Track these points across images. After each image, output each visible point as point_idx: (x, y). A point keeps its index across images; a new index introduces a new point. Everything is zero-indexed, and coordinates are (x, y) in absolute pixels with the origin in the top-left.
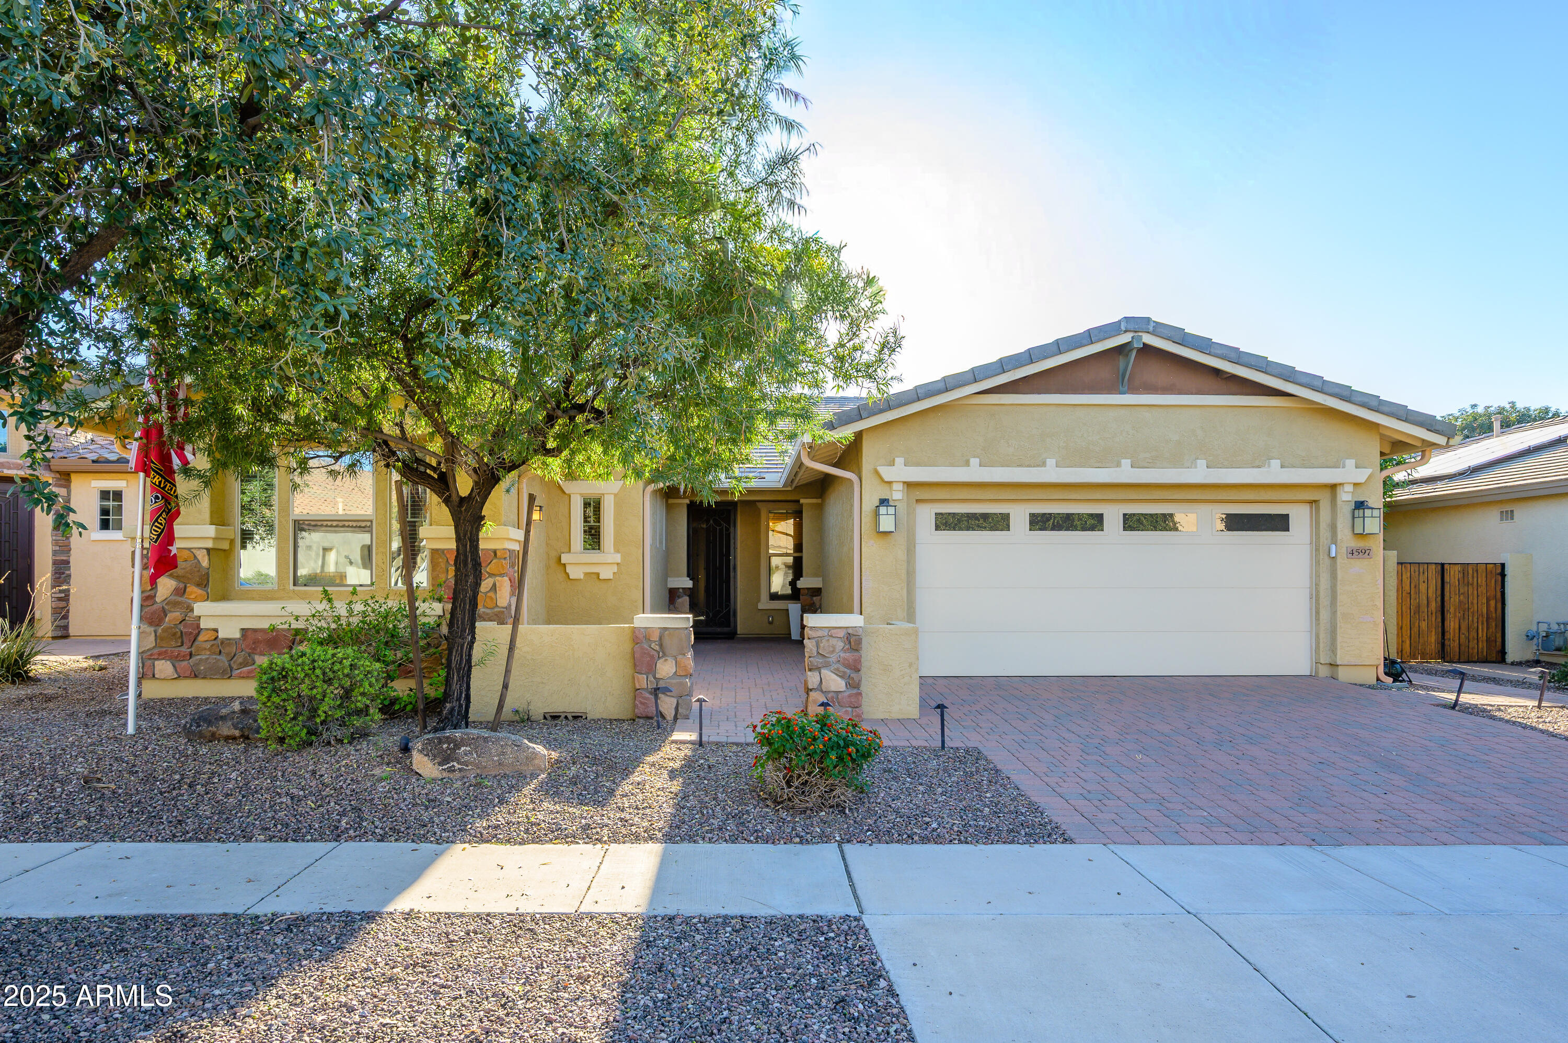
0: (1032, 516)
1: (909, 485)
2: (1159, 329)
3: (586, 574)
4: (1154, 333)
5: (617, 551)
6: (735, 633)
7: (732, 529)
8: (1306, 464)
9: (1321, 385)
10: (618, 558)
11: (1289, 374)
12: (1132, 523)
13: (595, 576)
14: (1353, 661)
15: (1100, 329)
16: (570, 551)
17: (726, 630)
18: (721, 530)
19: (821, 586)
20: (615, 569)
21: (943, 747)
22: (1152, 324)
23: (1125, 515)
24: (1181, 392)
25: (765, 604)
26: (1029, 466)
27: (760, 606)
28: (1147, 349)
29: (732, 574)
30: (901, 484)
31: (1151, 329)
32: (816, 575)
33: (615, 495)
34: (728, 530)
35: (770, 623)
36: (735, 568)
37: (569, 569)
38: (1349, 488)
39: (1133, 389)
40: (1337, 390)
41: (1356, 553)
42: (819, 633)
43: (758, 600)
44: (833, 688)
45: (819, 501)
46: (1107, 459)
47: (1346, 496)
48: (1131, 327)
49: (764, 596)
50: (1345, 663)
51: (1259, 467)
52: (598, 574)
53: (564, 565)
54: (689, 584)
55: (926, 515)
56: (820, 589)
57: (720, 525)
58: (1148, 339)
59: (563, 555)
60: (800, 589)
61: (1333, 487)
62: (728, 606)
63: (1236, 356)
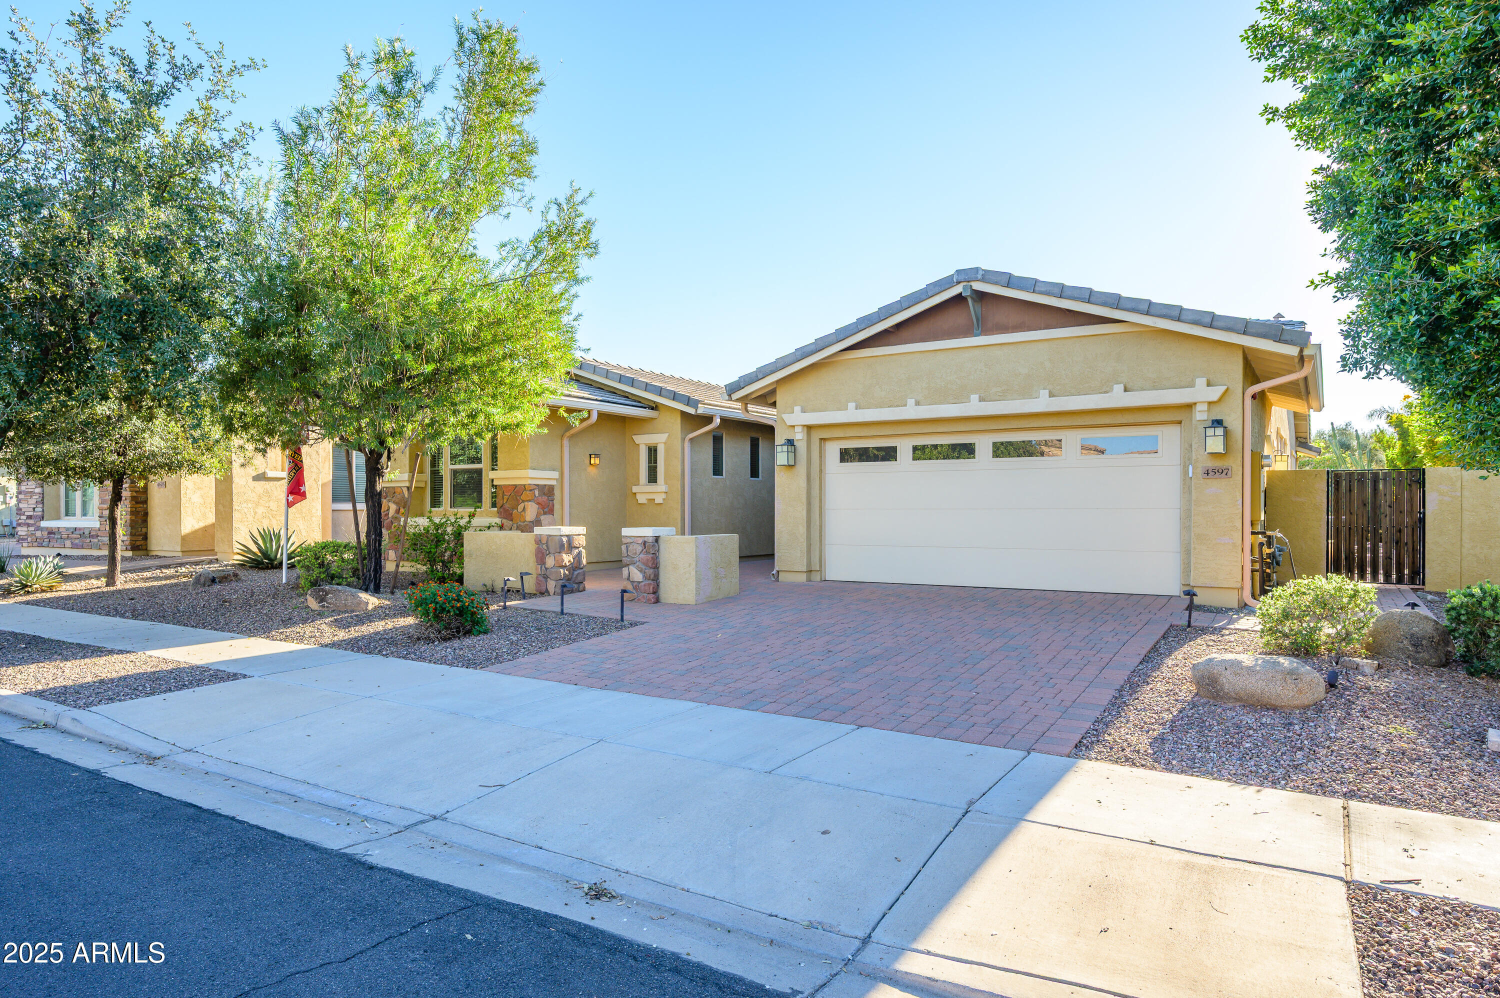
0: (915, 449)
1: (809, 428)
2: (988, 276)
3: (648, 500)
4: (983, 280)
5: (666, 483)
8: (1156, 386)
9: (1149, 308)
10: (665, 488)
11: (1116, 301)
12: (1001, 450)
14: (1209, 583)
15: (935, 284)
16: (638, 484)
20: (664, 496)
21: (622, 620)
22: (981, 273)
23: (994, 444)
24: (1030, 329)
26: (897, 406)
28: (981, 296)
30: (801, 427)
31: (979, 277)
37: (638, 497)
38: (1205, 407)
39: (986, 330)
40: (1164, 311)
41: (1211, 473)
42: (628, 540)
44: (636, 580)
46: (960, 397)
47: (1201, 414)
48: (961, 278)
50: (1200, 584)
51: (1106, 392)
52: (654, 500)
53: (635, 493)
55: (833, 451)
58: (978, 286)
59: (633, 487)
61: (1190, 407)
63: (1061, 291)
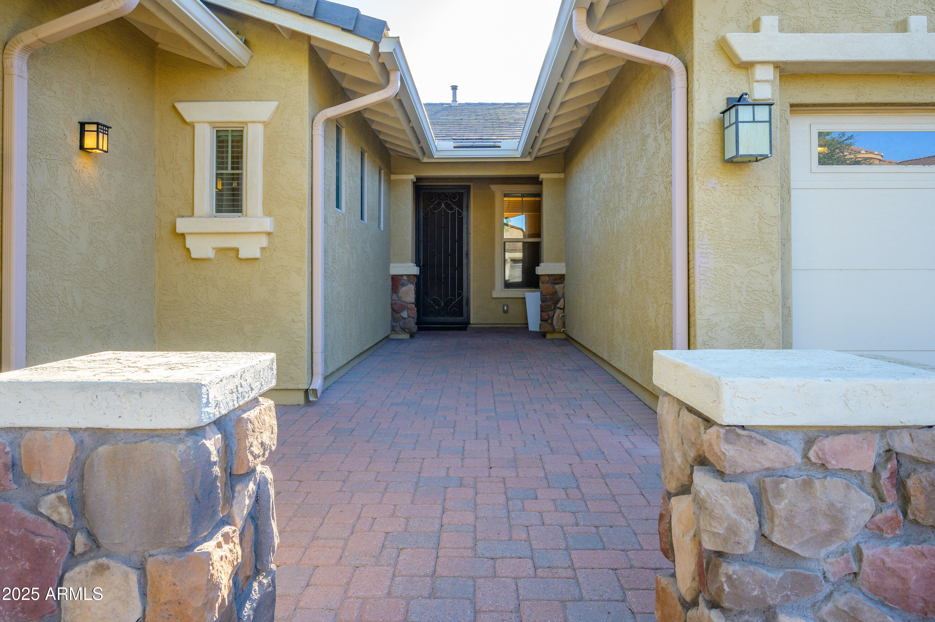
1: (783, 73)
3: (220, 251)
5: (268, 213)
6: (468, 323)
7: (464, 214)
10: (267, 224)
13: (232, 254)
16: (192, 215)
17: (459, 319)
18: (453, 214)
19: (563, 272)
20: (264, 241)
25: (499, 292)
27: (495, 295)
29: (465, 261)
30: (771, 68)
32: (558, 260)
33: (266, 124)
34: (460, 214)
35: (505, 312)
36: (467, 255)
37: (190, 242)
43: (493, 287)
45: (562, 176)
49: (499, 284)
52: (237, 250)
53: (183, 235)
54: (415, 270)
56: (564, 275)
57: (452, 209)
59: (179, 221)
60: (538, 276)
62: (460, 294)
